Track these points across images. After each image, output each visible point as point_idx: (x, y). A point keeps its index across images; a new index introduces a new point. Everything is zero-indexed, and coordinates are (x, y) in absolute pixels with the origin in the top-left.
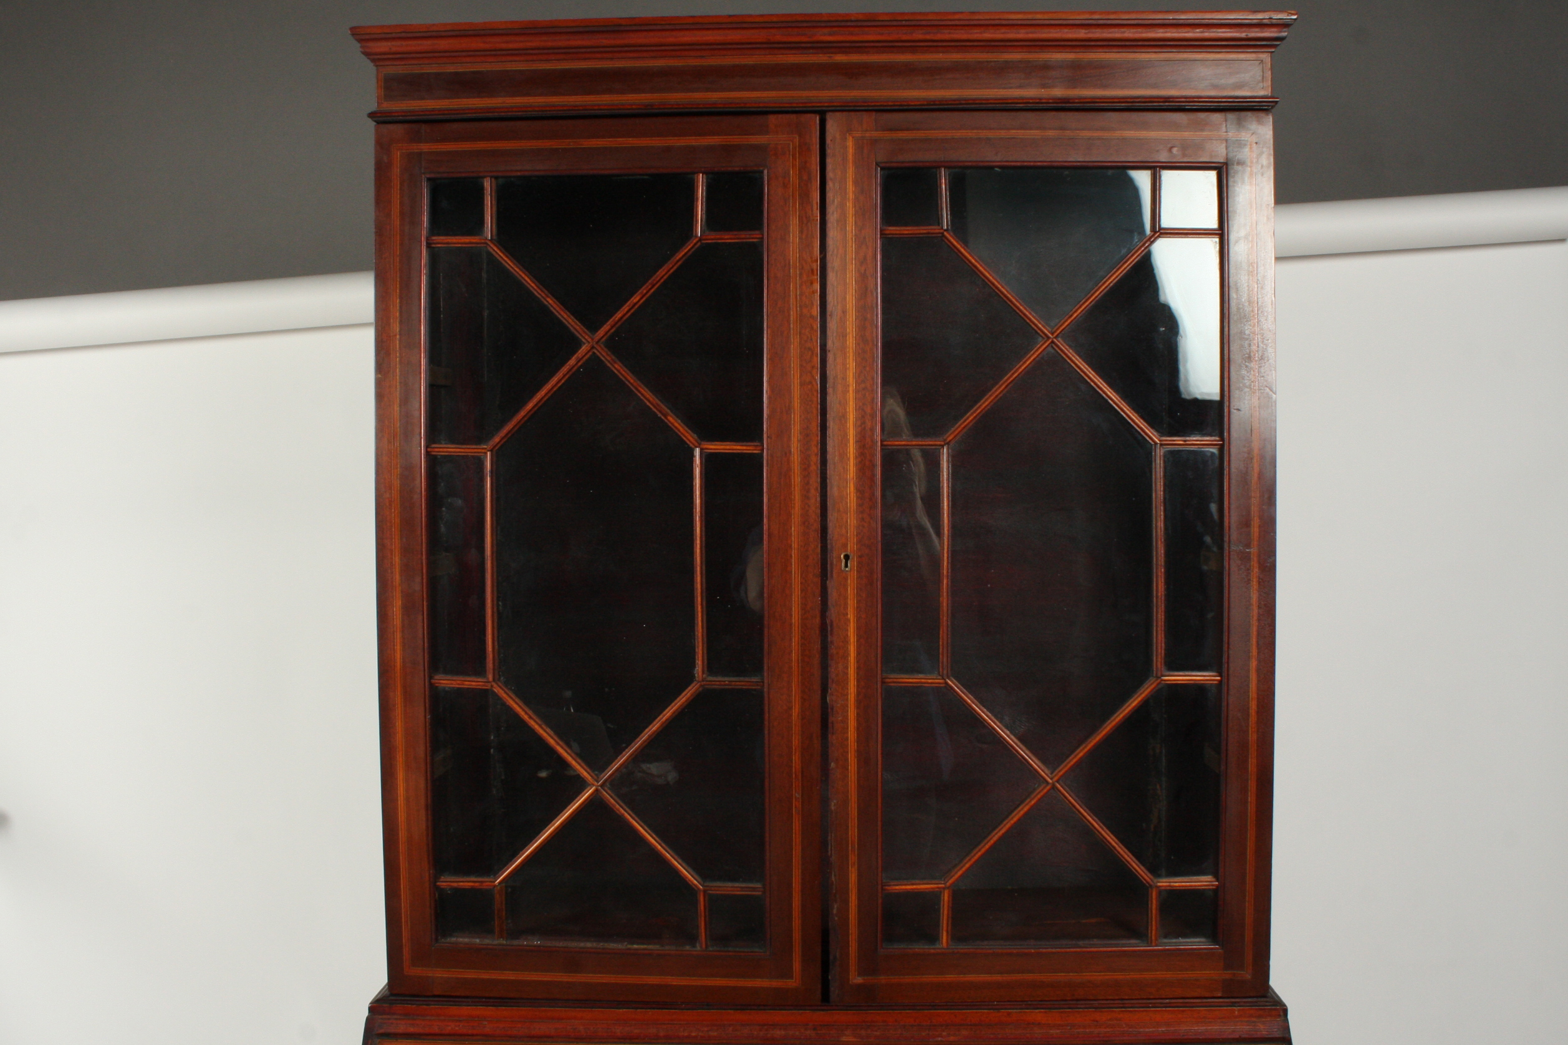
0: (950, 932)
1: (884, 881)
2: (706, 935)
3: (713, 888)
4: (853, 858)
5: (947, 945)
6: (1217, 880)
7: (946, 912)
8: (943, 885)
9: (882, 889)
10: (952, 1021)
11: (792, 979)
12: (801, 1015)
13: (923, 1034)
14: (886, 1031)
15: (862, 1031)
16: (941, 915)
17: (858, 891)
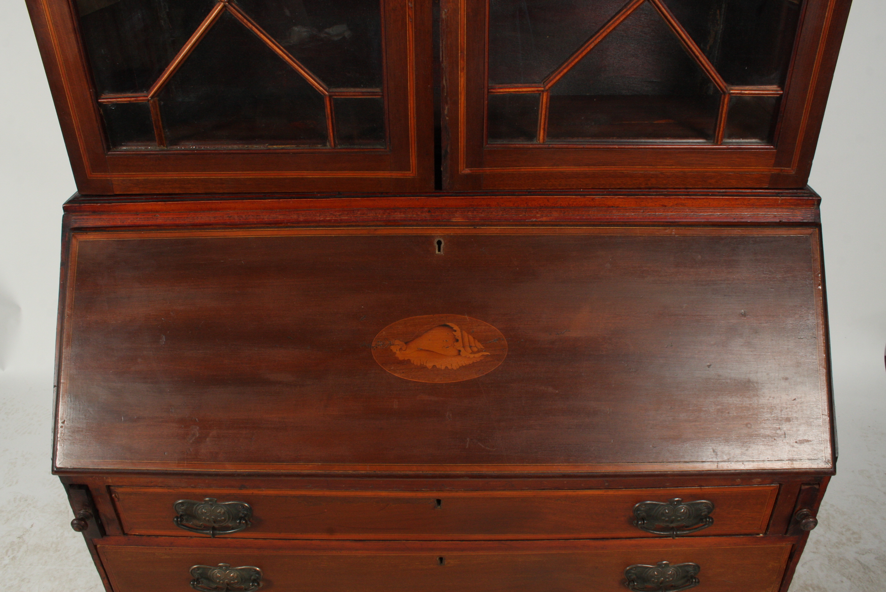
0: (546, 130)
1: (490, 85)
2: (333, 134)
3: (337, 94)
4: (462, 63)
5: (543, 141)
6: (782, 90)
7: (544, 112)
8: (543, 89)
9: (488, 92)
10: (545, 205)
11: (410, 171)
12: (418, 200)
13: (521, 216)
14: (490, 213)
15: (469, 213)
16: (540, 115)
17: (466, 94)
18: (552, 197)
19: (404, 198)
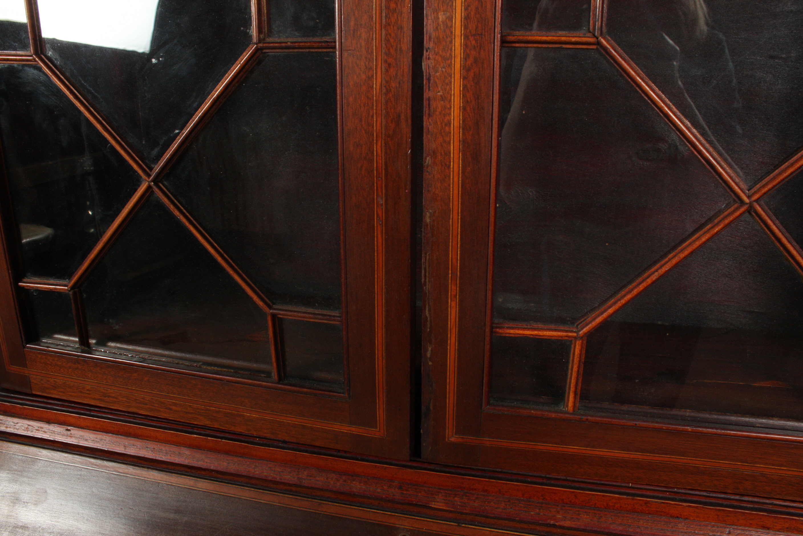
0: (579, 393)
1: (496, 321)
2: (278, 365)
3: (282, 312)
4: (453, 289)
5: (574, 409)
7: (575, 368)
8: (575, 334)
9: (492, 332)
10: (571, 502)
11: (376, 427)
12: (385, 469)
13: (532, 513)
14: (486, 503)
15: (456, 499)
16: (570, 371)
17: (459, 332)
18: (582, 492)
19: (366, 463)
